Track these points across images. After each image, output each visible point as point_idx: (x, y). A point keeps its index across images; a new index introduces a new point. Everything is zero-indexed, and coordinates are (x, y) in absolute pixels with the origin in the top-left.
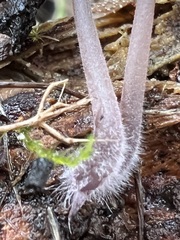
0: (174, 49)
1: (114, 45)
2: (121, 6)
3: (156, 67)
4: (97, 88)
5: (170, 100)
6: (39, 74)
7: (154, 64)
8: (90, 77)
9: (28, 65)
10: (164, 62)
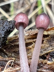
0: (49, 49)
1: (31, 47)
2: (34, 34)
3: (43, 54)
4: (23, 63)
5: (45, 67)
6: (8, 53)
7: (42, 53)
8: (21, 59)
9: (5, 50)
10: (45, 53)
